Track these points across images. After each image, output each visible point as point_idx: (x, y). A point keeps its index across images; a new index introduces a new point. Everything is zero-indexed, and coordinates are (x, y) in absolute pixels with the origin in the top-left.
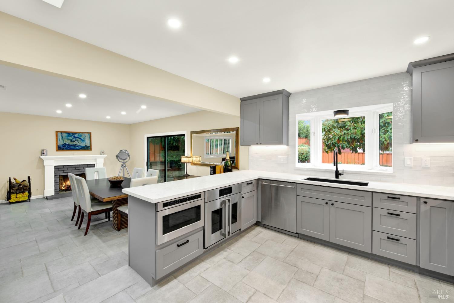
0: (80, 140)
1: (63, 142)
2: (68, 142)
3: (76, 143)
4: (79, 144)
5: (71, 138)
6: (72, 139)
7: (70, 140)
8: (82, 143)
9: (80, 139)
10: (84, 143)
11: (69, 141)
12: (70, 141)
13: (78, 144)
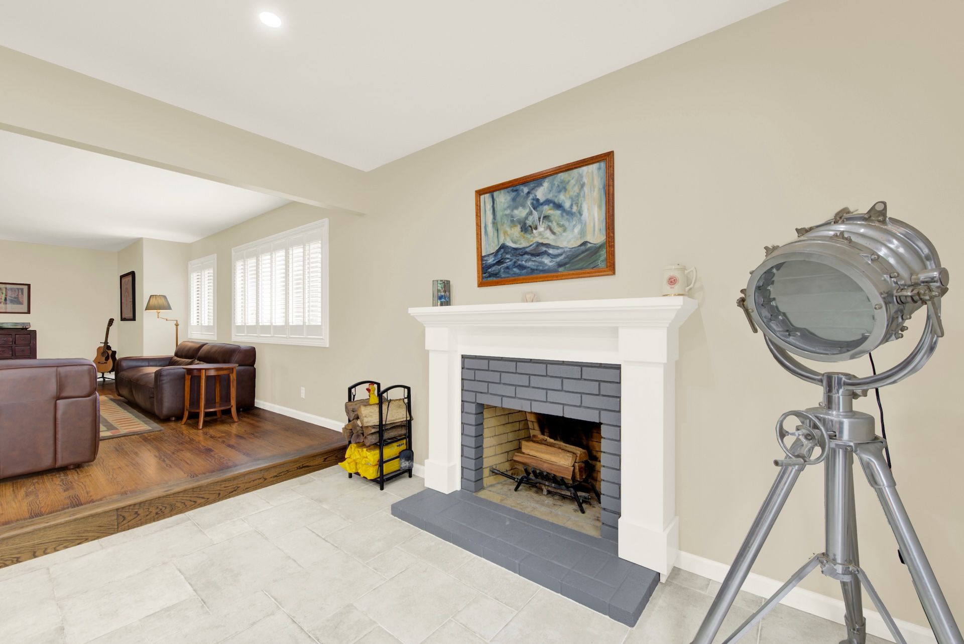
0: (558, 212)
1: (496, 240)
2: (513, 238)
3: (541, 234)
4: (552, 237)
5: (521, 213)
6: (526, 218)
7: (519, 222)
8: (565, 230)
9: (558, 206)
10: (576, 230)
11: (516, 231)
12: (518, 228)
13: (549, 238)
